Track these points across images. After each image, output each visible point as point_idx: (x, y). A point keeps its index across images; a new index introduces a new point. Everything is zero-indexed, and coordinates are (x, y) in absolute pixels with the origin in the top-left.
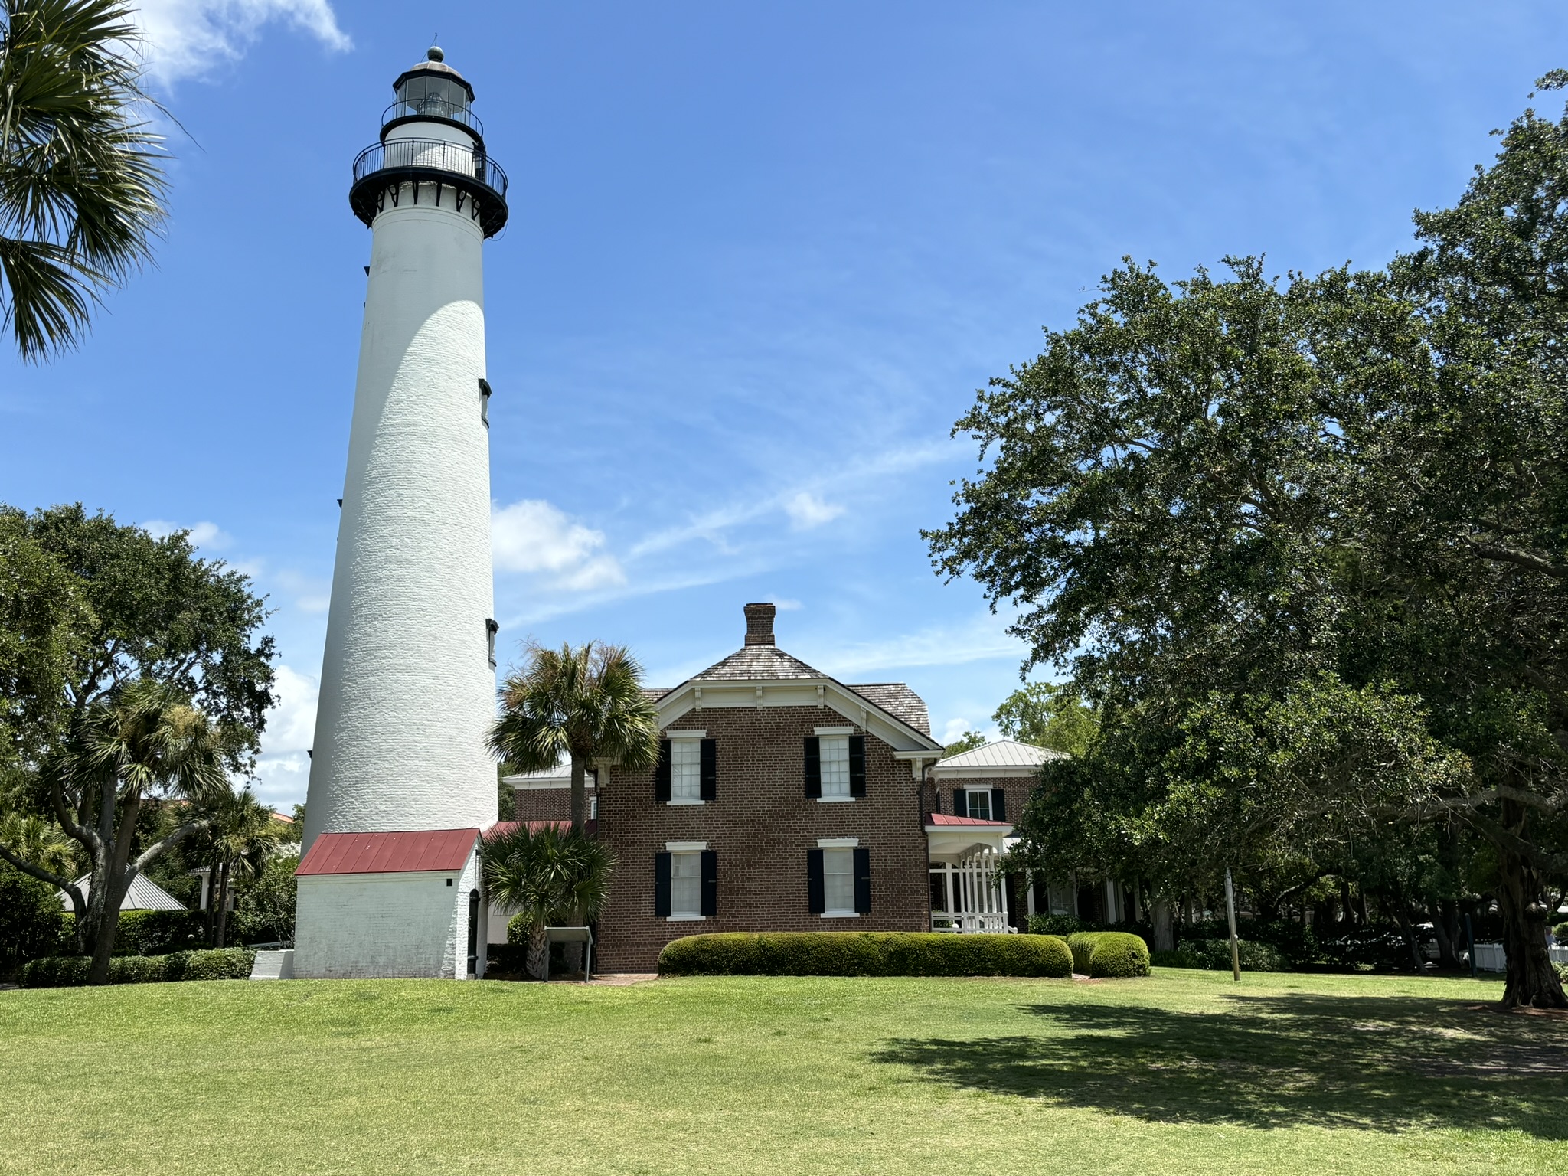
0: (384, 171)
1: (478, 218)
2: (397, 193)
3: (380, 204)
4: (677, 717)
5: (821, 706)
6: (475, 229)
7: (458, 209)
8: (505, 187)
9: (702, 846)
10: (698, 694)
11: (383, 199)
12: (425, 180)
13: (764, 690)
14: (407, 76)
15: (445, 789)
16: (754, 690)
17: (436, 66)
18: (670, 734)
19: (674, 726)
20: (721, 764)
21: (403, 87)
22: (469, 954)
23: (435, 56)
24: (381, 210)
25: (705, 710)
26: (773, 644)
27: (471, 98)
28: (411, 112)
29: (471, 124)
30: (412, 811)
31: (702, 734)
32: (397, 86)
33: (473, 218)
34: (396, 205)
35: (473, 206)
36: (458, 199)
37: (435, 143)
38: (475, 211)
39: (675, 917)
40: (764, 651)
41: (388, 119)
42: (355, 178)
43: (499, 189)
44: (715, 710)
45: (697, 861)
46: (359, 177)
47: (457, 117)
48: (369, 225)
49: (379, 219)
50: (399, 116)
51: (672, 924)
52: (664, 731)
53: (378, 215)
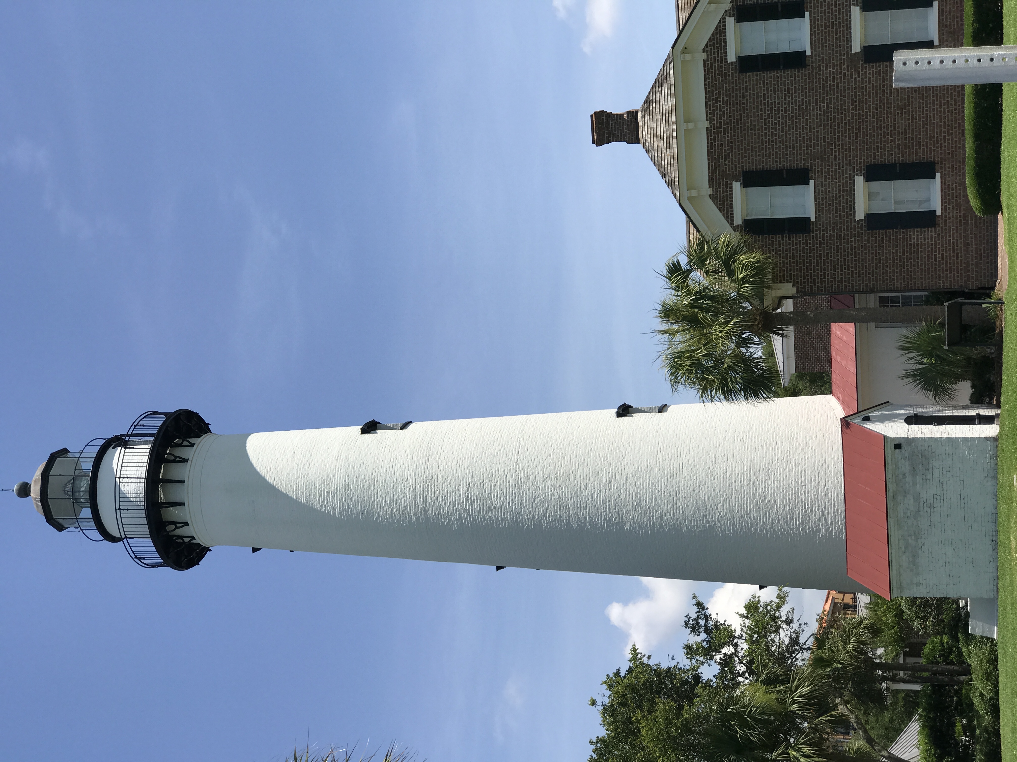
0: (152, 538)
1: (192, 440)
2: (174, 523)
3: (186, 540)
4: (719, 215)
5: (704, 56)
6: (203, 442)
7: (186, 461)
8: (156, 413)
9: (859, 181)
10: (694, 193)
11: (181, 537)
12: (158, 496)
13: (687, 121)
14: (50, 519)
15: (799, 451)
16: (687, 131)
17: (35, 490)
18: (738, 221)
19: (729, 216)
20: (771, 164)
21: (61, 521)
22: (974, 423)
23: (24, 491)
24: (193, 538)
25: (712, 183)
26: (636, 112)
27: (64, 452)
28: (86, 512)
29: (93, 451)
30: (822, 484)
31: (737, 186)
32: (60, 528)
33: (192, 445)
34: (186, 524)
35: (180, 445)
36: (174, 461)
37: (117, 488)
38: (185, 443)
39: (936, 205)
40: (644, 122)
41: (97, 535)
42: (161, 565)
43: (160, 420)
44: (711, 173)
45: (876, 185)
46: (160, 561)
47: (88, 466)
48: (208, 549)
49: (202, 540)
50: (93, 524)
51: (943, 209)
52: (735, 229)
53: (198, 541)
